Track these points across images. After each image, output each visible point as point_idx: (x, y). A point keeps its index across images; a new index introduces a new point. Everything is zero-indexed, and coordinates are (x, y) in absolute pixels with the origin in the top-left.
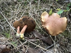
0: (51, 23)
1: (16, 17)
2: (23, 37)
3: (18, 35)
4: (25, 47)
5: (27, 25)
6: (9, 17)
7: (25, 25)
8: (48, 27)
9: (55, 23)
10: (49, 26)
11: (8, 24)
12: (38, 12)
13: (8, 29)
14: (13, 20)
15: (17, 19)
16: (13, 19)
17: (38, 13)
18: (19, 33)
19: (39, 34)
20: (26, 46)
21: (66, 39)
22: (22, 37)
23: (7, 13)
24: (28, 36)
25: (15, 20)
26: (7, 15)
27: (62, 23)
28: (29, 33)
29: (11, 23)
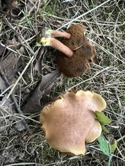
0: (72, 114)
1: (98, 35)
2: (41, 44)
3: (49, 32)
4: (19, 47)
5: (73, 56)
6: (99, 16)
7: (74, 51)
8: (61, 103)
9: (70, 124)
10: (63, 106)
11: (81, 13)
12: (113, 90)
13: (69, 14)
14: (90, 27)
15: (93, 36)
16: (95, 27)
17: (108, 92)
18: (52, 34)
19: (51, 86)
20: (22, 48)
21: (35, 152)
22: (43, 40)
23: (110, 14)
24: (48, 59)
25: (92, 31)
26: (105, 13)
27: (69, 141)
28: (54, 62)
29: (84, 21)
